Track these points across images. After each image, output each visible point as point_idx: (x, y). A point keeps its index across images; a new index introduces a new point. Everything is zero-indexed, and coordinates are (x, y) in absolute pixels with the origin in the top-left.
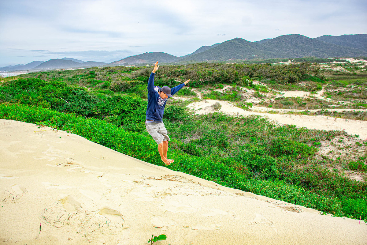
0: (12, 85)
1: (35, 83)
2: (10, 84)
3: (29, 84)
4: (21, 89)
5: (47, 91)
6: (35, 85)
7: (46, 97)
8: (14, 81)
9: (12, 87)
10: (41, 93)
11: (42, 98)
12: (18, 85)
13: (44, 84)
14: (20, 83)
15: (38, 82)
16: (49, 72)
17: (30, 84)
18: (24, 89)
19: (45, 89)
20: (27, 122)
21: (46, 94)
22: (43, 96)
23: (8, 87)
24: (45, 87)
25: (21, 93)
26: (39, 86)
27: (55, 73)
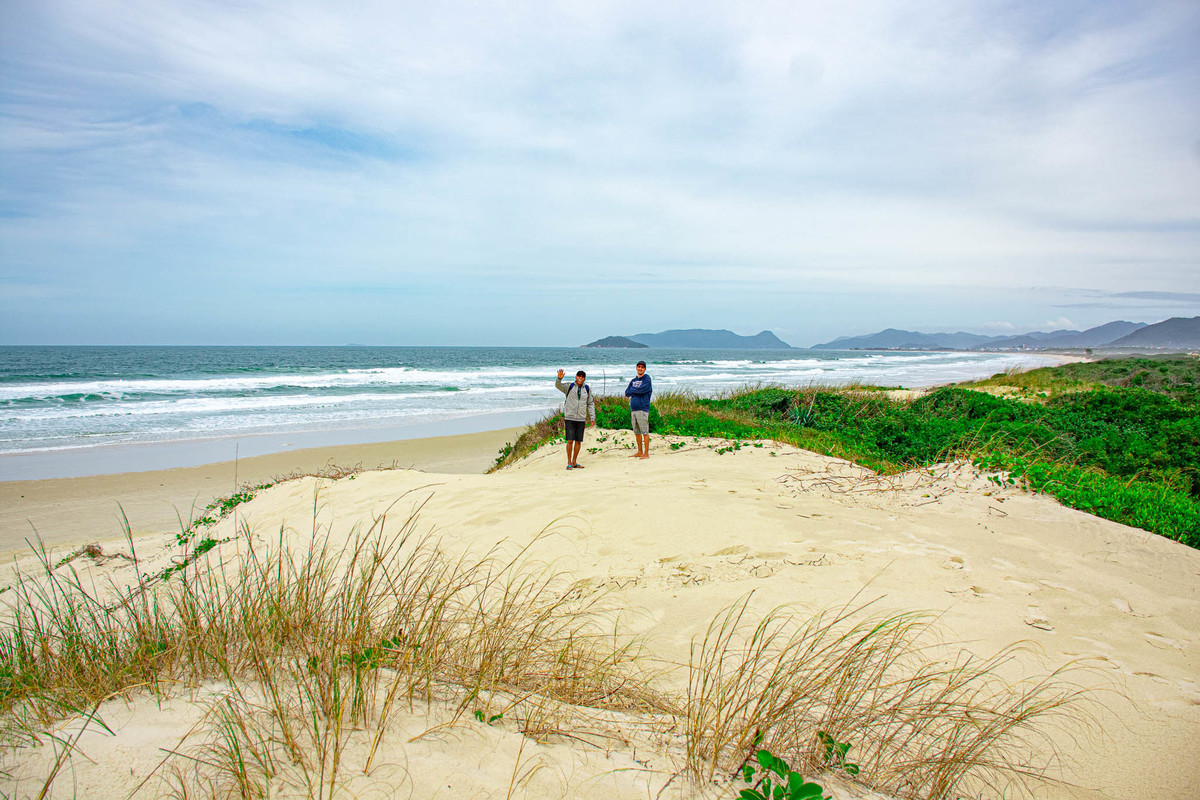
0: (1078, 406)
1: (1147, 408)
2: (1072, 403)
3: (1125, 409)
4: (1100, 419)
5: (1185, 438)
6: (1147, 412)
7: (1181, 454)
8: (1085, 396)
9: (1075, 411)
10: (1164, 440)
11: (1168, 457)
12: (1095, 407)
13: (1177, 411)
14: (1101, 402)
15: (1156, 403)
16: (1163, 364)
17: (1128, 408)
18: (1109, 421)
19: (1179, 428)
20: (1190, 544)
21: (1181, 447)
22: (1170, 453)
23: (1064, 411)
24: (1180, 423)
25: (1099, 434)
26: (1160, 418)
27: (1185, 369)
